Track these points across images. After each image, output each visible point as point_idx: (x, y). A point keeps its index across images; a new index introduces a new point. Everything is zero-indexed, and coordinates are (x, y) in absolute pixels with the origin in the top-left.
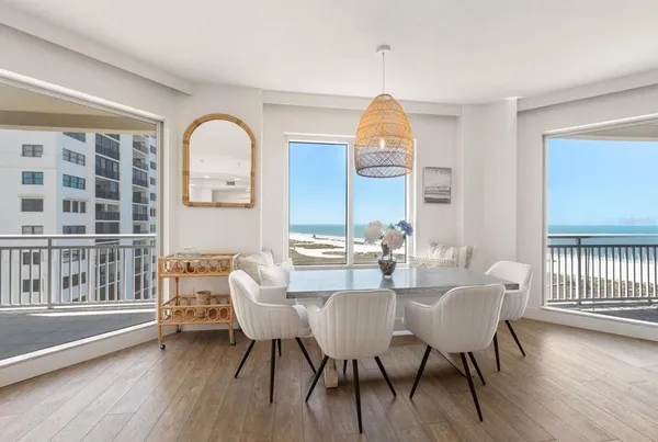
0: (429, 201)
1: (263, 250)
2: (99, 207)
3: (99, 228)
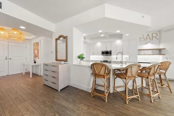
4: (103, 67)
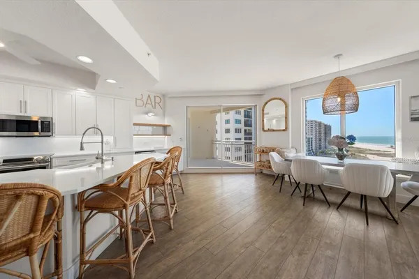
0: (413, 120)
1: (292, 147)
2: (245, 130)
3: (246, 139)
4: (19, 203)
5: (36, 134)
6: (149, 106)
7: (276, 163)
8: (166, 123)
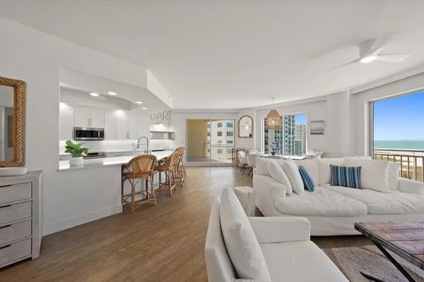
0: (313, 134)
5: (97, 138)
6: (159, 119)
7: (241, 157)
8: (171, 131)
